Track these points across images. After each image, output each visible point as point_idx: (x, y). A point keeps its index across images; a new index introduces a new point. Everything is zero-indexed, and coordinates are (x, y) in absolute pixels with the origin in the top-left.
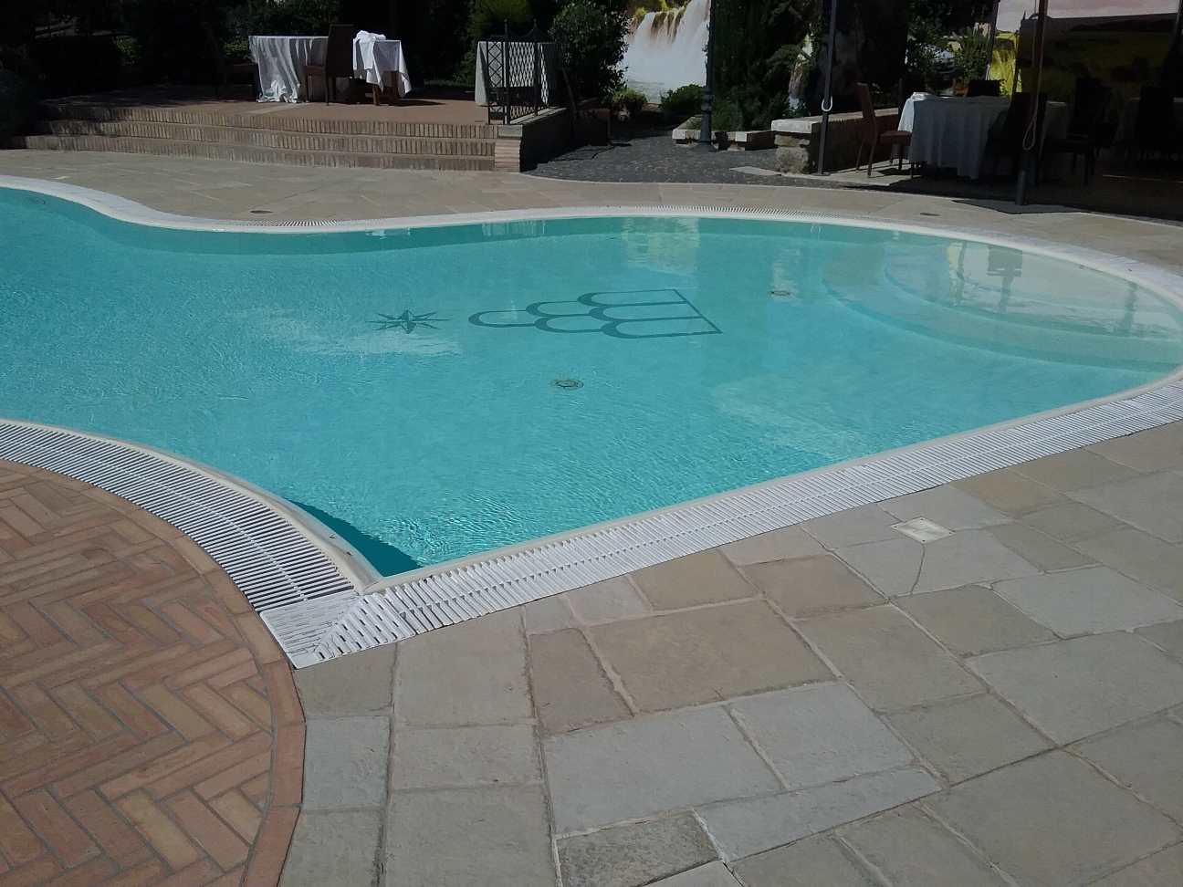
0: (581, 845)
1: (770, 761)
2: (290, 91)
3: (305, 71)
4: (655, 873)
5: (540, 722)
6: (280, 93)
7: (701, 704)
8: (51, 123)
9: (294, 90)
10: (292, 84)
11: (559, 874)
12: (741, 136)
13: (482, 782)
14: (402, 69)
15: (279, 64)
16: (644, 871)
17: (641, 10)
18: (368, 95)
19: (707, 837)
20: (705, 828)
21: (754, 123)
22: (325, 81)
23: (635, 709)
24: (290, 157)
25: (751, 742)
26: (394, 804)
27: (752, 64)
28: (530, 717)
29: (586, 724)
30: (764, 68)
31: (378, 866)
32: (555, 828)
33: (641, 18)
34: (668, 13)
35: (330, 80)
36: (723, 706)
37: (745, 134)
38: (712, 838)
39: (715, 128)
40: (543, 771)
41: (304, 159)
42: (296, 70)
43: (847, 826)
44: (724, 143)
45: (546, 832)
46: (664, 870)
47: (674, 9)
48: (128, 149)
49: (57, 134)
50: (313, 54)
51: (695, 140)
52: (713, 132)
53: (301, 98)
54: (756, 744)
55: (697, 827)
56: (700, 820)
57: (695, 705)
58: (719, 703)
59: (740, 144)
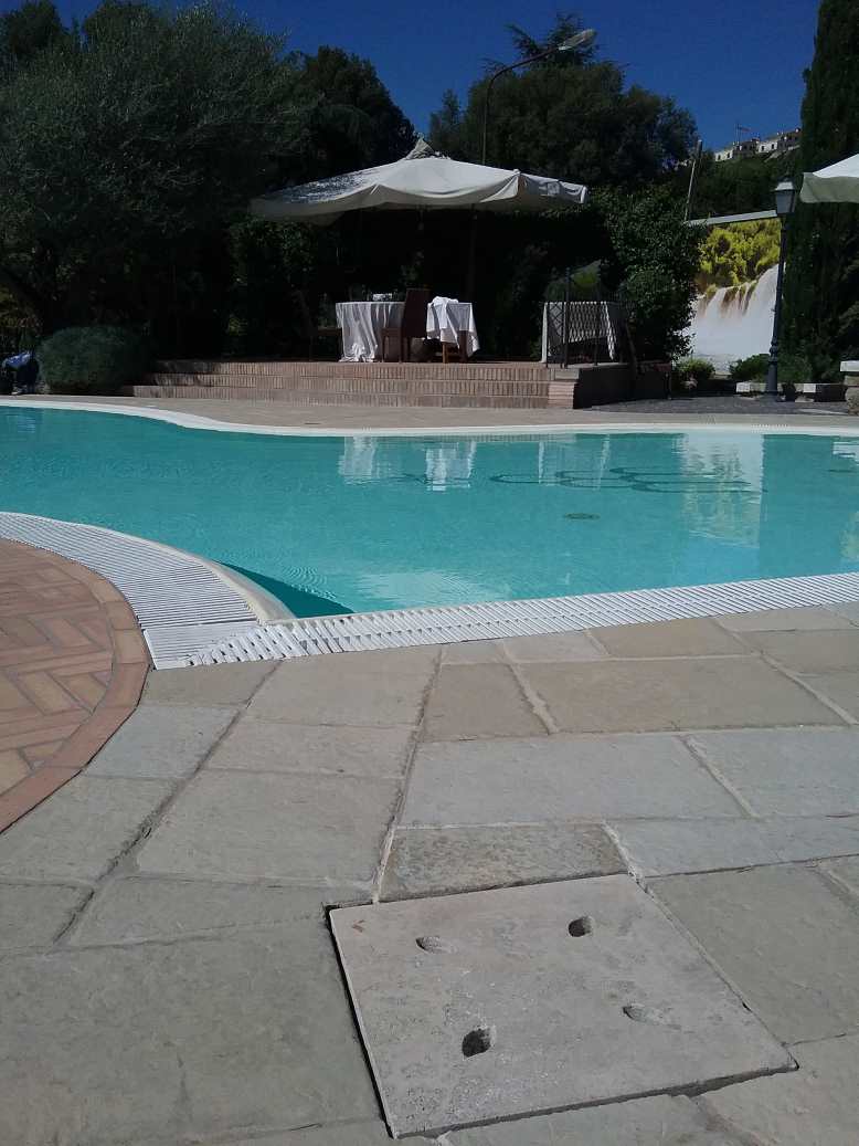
0: (429, 837)
1: (732, 789)
2: (368, 352)
3: (382, 333)
4: (524, 875)
5: (425, 729)
6: (360, 353)
7: (647, 731)
8: (156, 375)
9: (372, 351)
10: (371, 346)
11: (384, 862)
12: (810, 388)
13: (323, 770)
14: (471, 329)
15: (360, 326)
16: (509, 872)
17: (713, 287)
18: (438, 354)
19: (616, 851)
20: (617, 841)
21: (823, 376)
22: (399, 342)
23: (554, 729)
24: (358, 398)
25: (708, 770)
26: (200, 779)
27: (823, 321)
28: (412, 724)
29: (483, 736)
30: (837, 323)
31: (143, 829)
32: (399, 819)
33: (713, 294)
34: (739, 287)
35: (406, 340)
36: (678, 736)
37: (814, 385)
38: (623, 851)
39: (782, 381)
40: (407, 769)
41: (369, 400)
42: (375, 333)
43: (839, 860)
44: (791, 395)
45: (386, 820)
46: (538, 874)
47: (746, 283)
48: (219, 396)
49: (162, 385)
50: (391, 317)
51: (760, 393)
52: (779, 385)
53: (378, 358)
54: (716, 772)
55: (604, 837)
56: (611, 832)
57: (639, 732)
58: (675, 733)
59: (809, 395)
